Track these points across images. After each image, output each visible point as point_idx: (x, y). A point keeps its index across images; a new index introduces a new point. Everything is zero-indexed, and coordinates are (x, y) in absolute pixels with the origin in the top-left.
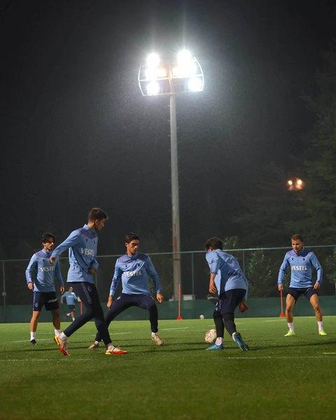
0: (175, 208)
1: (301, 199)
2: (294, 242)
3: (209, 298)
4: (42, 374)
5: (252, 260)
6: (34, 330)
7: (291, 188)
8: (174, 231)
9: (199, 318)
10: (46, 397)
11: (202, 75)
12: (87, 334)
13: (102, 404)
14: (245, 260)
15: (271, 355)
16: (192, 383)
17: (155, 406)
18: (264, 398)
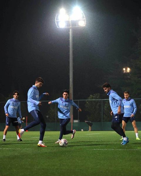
0: (71, 80)
1: (129, 77)
2: (125, 94)
3: (86, 122)
4: (8, 155)
5: (106, 104)
6: (5, 134)
7: (125, 72)
8: (70, 91)
9: (81, 131)
10: (9, 166)
11: (85, 19)
12: (29, 137)
13: (35, 170)
14: (103, 104)
15: (114, 148)
16: (77, 160)
17: (60, 171)
18: (110, 168)
